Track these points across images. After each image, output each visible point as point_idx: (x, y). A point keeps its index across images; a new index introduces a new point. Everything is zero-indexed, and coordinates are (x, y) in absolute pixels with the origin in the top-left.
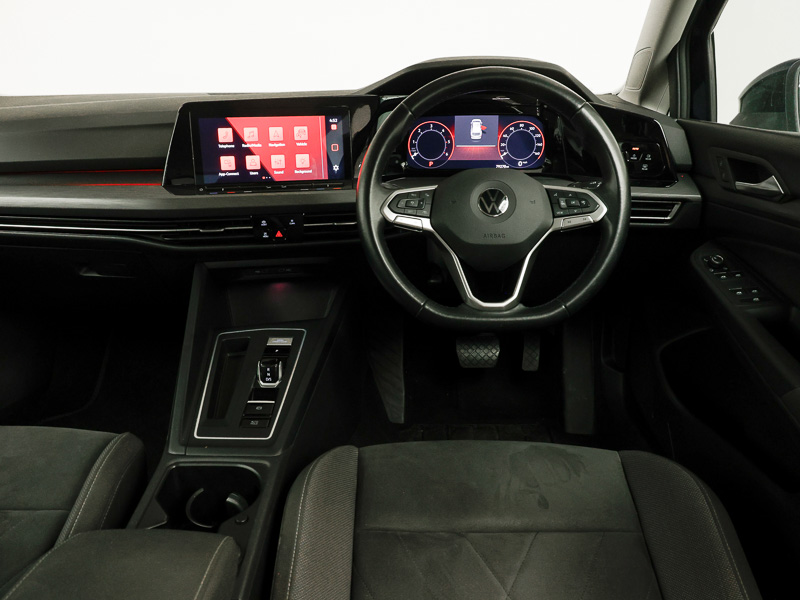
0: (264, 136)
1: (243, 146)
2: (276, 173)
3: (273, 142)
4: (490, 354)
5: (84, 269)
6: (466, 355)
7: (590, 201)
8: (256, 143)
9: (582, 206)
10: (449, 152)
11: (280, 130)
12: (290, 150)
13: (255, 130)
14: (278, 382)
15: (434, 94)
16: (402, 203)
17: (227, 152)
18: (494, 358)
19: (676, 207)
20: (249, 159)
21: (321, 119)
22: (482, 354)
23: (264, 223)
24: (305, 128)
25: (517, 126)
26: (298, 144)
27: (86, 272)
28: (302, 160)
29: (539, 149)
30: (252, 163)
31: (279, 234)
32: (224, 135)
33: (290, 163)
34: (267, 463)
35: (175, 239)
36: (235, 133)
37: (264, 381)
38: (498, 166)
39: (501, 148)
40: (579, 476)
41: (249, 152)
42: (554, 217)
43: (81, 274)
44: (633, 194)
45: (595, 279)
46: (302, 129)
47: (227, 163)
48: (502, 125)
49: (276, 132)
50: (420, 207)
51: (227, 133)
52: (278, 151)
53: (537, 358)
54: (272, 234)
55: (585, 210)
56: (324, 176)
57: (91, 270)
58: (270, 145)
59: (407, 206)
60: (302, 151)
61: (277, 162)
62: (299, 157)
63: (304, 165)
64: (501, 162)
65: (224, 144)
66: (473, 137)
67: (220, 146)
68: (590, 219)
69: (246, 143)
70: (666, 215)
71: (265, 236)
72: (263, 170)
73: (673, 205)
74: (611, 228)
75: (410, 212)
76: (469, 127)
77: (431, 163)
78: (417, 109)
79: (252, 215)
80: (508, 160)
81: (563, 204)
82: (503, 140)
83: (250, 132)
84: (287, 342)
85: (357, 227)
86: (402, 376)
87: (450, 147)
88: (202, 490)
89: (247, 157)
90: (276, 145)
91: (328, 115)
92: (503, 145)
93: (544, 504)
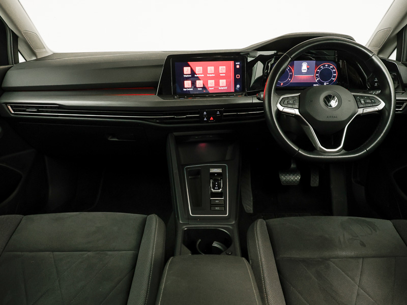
0: (205, 71)
1: (195, 76)
2: (210, 89)
3: (209, 74)
4: (296, 178)
5: (110, 137)
6: (284, 179)
7: (376, 100)
8: (201, 74)
9: (372, 103)
10: (291, 78)
11: (212, 68)
12: (217, 77)
13: (201, 68)
14: (221, 190)
15: (302, 49)
16: (286, 102)
17: (187, 79)
18: (298, 180)
19: (405, 104)
20: (198, 82)
21: (232, 63)
22: (292, 178)
23: (205, 113)
24: (225, 67)
25: (324, 66)
26: (221, 75)
27: (111, 138)
28: (223, 82)
29: (334, 77)
30: (199, 84)
31: (212, 119)
32: (187, 70)
33: (217, 84)
34: (231, 227)
35: (162, 121)
36: (191, 69)
37: (214, 189)
38: (314, 85)
39: (316, 76)
40: (376, 232)
41: (198, 78)
42: (359, 108)
43: (109, 139)
44: (397, 98)
45: (380, 137)
46: (224, 68)
47: (188, 84)
48: (317, 65)
49: (211, 69)
50: (293, 104)
51: (188, 70)
52: (211, 78)
53: (318, 180)
54: (208, 118)
55: (374, 105)
56: (232, 90)
57: (113, 137)
58: (208, 75)
59: (288, 103)
60: (223, 78)
61: (211, 84)
62: (221, 81)
63: (223, 85)
64: (316, 83)
65: (186, 75)
66: (303, 71)
67: (185, 76)
68: (376, 109)
69: (196, 74)
70: (400, 108)
71: (205, 119)
72: (204, 88)
73: (403, 104)
74: (387, 114)
75: (289, 106)
76: (301, 66)
77: (282, 84)
78: (293, 57)
79: (199, 109)
80: (319, 82)
81: (363, 102)
82: (317, 73)
83: (199, 69)
84: (219, 170)
85: (265, 113)
86: (251, 190)
87: (291, 76)
88: (200, 240)
89: (197, 81)
90: (211, 75)
91: (235, 61)
92: (317, 75)
93: (363, 245)
